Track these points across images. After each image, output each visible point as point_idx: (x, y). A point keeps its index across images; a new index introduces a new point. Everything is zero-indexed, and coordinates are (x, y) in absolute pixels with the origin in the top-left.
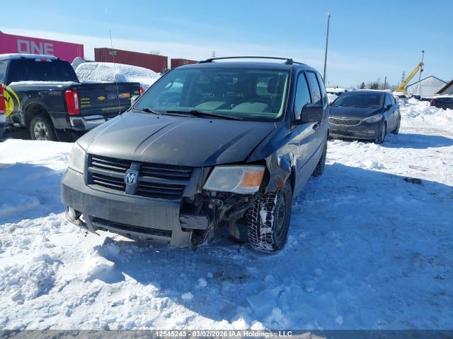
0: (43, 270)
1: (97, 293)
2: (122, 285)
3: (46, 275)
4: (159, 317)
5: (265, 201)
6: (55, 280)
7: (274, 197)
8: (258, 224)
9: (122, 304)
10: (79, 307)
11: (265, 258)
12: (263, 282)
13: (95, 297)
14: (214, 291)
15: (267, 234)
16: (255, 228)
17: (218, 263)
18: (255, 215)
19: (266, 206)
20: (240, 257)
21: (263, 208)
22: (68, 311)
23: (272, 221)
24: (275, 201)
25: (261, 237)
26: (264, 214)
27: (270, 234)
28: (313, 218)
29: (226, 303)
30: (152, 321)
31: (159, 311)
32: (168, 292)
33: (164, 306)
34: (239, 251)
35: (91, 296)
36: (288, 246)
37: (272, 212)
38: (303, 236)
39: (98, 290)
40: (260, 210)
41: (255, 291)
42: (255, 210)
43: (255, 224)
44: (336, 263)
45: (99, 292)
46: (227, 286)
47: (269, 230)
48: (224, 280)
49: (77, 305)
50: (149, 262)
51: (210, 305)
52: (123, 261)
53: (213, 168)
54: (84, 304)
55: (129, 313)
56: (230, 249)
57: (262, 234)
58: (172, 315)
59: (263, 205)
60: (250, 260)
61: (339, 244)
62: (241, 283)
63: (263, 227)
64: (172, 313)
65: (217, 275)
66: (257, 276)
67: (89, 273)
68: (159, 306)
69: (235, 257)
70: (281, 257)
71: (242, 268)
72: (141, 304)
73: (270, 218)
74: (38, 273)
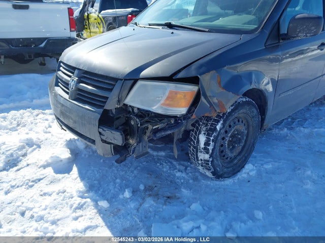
0: (15, 151)
1: (39, 180)
2: (63, 178)
3: (15, 155)
4: (68, 217)
5: (207, 125)
6: (21, 161)
7: (218, 122)
8: (196, 148)
9: (50, 195)
10: (19, 188)
11: (209, 183)
12: (188, 209)
13: (36, 183)
14: (132, 205)
15: (205, 160)
16: (193, 151)
17: (158, 176)
18: (195, 138)
19: (207, 130)
20: (184, 175)
21: (203, 132)
22: (8, 190)
23: (210, 148)
24: (218, 127)
25: (200, 162)
26: (202, 139)
27: (208, 161)
28: (296, 148)
29: (136, 221)
30: (58, 220)
31: (72, 211)
32: (91, 194)
33: (80, 207)
34: (186, 169)
35: (33, 181)
36: (242, 175)
37: (212, 138)
38: (269, 167)
39: (42, 177)
40: (200, 133)
41: (173, 217)
42: (196, 133)
43: (194, 147)
44: (292, 208)
45: (42, 179)
46: (149, 203)
47: (207, 157)
48: (150, 195)
49: (18, 187)
50: (102, 161)
51: (120, 218)
52: (83, 155)
53: (135, 81)
54: (24, 187)
55: (46, 206)
56: (180, 164)
57: (199, 159)
58: (80, 219)
59: (204, 129)
60: (191, 181)
61: (309, 186)
62: (165, 204)
63: (201, 152)
64: (82, 216)
65: (149, 189)
66: (185, 201)
67: (46, 161)
68: (75, 206)
69: (178, 174)
70: (227, 185)
71: (177, 187)
72: (63, 200)
73: (209, 145)
74: (9, 152)
